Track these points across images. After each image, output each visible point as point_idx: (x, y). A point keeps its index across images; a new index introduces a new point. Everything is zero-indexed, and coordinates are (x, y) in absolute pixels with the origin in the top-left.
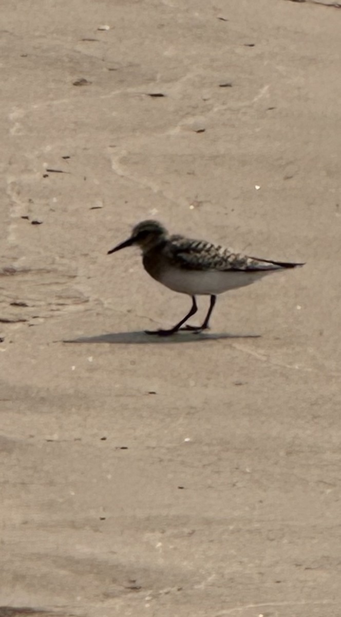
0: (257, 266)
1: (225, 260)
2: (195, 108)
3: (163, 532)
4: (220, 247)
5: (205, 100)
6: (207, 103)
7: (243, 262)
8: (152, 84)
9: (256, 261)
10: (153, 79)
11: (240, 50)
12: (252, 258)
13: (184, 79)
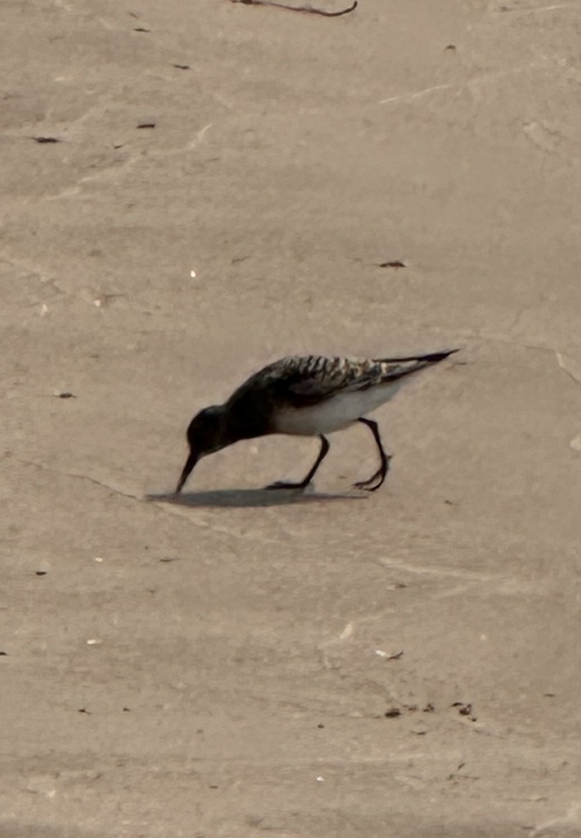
0: (397, 371)
1: (351, 375)
2: (103, 157)
3: (57, 775)
4: (337, 360)
5: (117, 147)
6: (121, 151)
7: (376, 372)
8: (40, 124)
9: (394, 364)
10: (40, 118)
11: (169, 75)
12: (387, 361)
13: (85, 117)
